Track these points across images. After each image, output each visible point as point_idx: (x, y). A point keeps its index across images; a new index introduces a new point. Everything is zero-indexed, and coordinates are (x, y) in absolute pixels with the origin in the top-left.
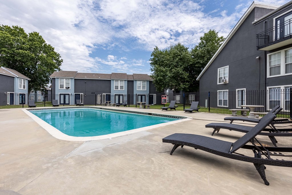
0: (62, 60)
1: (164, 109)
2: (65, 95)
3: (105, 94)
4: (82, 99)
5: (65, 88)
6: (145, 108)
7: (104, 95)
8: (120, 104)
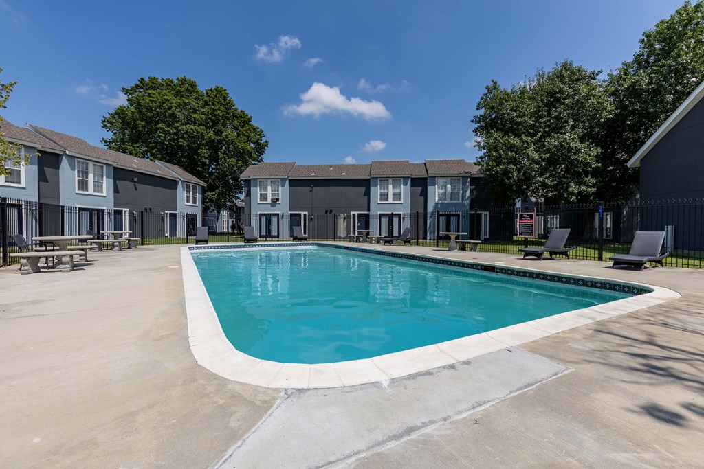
0: (266, 142)
1: (527, 254)
2: (269, 216)
3: (356, 213)
4: (305, 224)
5: (269, 201)
6: (463, 249)
7: (354, 215)
8: (392, 237)
